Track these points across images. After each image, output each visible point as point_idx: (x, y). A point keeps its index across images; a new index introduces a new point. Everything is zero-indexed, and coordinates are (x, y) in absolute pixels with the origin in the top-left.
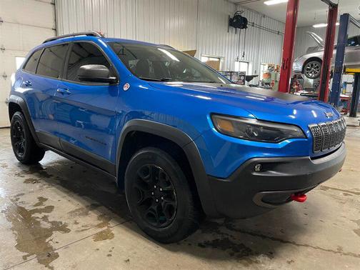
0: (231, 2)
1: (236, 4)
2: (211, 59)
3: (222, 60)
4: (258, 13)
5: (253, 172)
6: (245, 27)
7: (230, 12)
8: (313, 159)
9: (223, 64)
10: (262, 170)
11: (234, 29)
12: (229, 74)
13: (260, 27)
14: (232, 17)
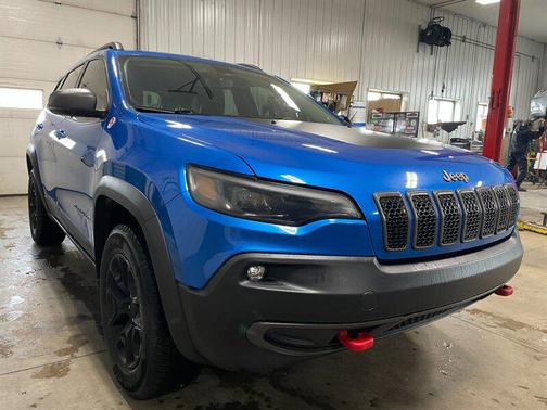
0: (422, 4)
1: (433, 7)
2: (386, 96)
3: (405, 98)
4: (473, 20)
5: (243, 280)
6: (447, 43)
7: (422, 19)
8: (383, 262)
9: (407, 104)
10: (266, 279)
11: (429, 47)
12: (392, 116)
13: (477, 43)
14: (424, 27)
